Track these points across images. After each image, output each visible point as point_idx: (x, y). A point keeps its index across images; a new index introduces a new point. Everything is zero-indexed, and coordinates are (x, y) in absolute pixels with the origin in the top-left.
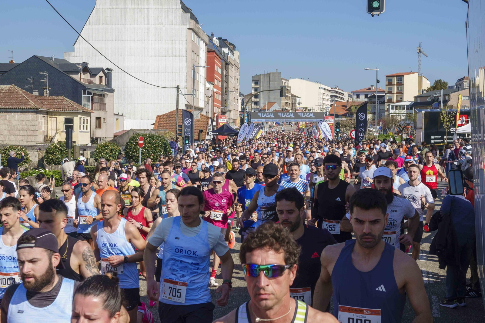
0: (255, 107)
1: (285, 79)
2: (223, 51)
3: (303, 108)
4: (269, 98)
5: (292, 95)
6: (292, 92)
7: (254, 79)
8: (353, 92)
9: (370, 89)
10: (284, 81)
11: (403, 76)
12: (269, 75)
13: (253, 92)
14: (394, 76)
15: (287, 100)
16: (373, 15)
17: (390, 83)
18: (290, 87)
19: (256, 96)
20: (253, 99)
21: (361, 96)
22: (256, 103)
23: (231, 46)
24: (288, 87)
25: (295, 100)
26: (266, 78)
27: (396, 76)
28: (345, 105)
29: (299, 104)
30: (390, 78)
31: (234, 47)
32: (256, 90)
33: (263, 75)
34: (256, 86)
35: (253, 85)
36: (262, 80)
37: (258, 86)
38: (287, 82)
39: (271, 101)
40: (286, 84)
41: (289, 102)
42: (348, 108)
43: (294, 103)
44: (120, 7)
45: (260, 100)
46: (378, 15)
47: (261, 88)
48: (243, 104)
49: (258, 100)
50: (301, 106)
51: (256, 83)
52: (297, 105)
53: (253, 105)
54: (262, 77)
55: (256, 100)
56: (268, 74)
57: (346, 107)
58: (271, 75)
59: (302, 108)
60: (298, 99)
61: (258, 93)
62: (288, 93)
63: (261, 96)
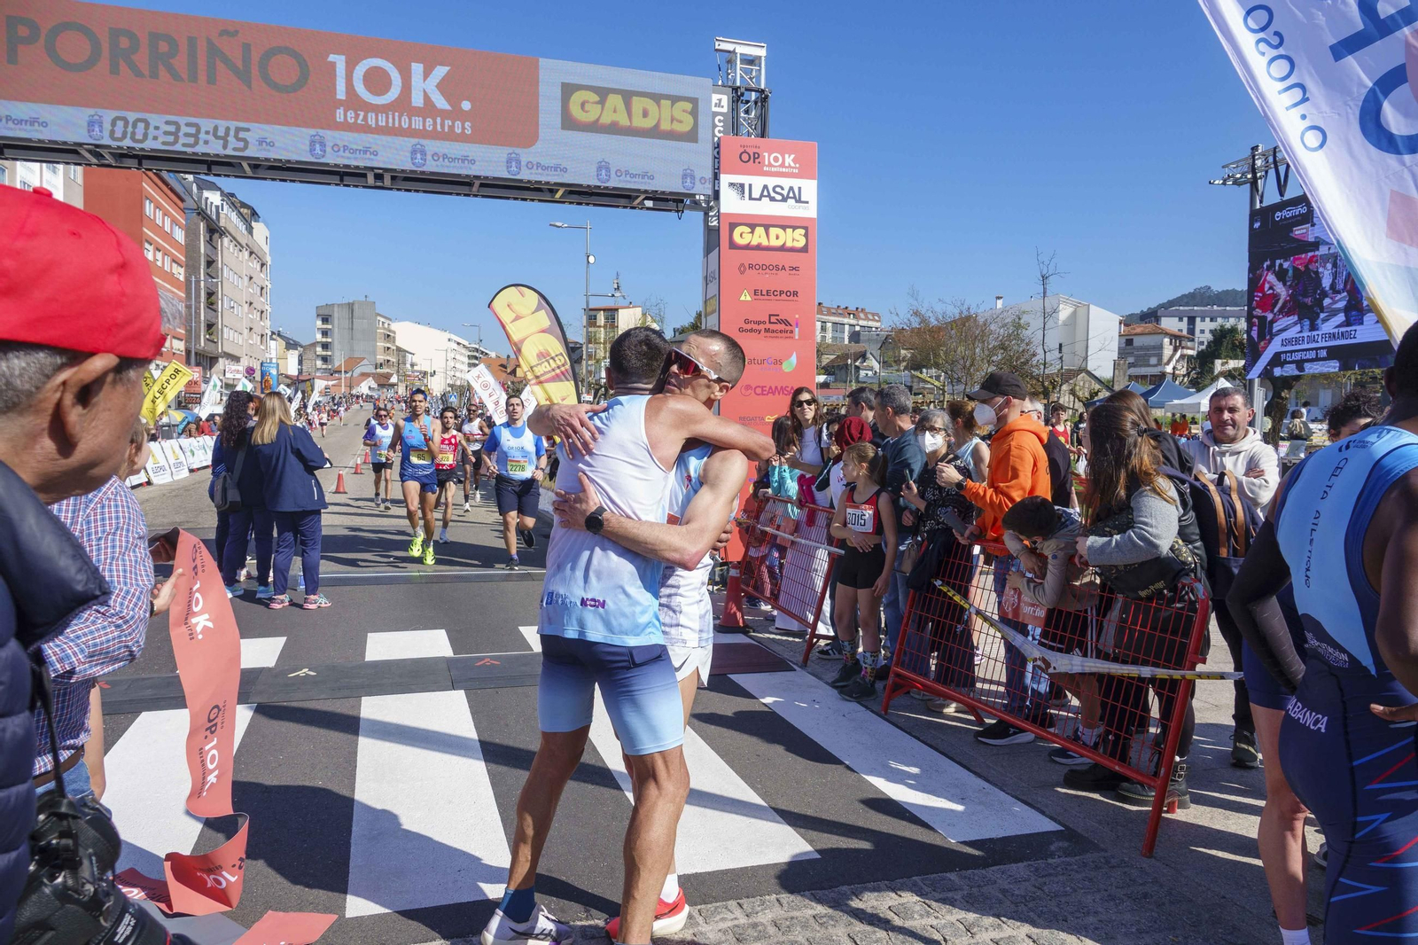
0: (324, 366)
1: (382, 316)
2: (207, 198)
3: (421, 372)
4: (352, 350)
5: (399, 349)
6: (398, 343)
7: (321, 313)
10: (382, 320)
11: (617, 310)
12: (351, 306)
13: (319, 337)
14: (600, 310)
17: (592, 320)
18: (394, 333)
19: (325, 346)
20: (319, 350)
22: (325, 359)
23: (244, 211)
24: (390, 331)
25: (404, 357)
26: (346, 313)
27: (604, 310)
28: (505, 363)
29: (412, 365)
30: (593, 313)
32: (325, 333)
34: (325, 326)
35: (319, 323)
36: (336, 315)
37: (330, 327)
38: (387, 322)
39: (357, 355)
40: (386, 325)
41: (393, 359)
42: (509, 369)
43: (401, 363)
45: (333, 353)
47: (336, 330)
49: (329, 353)
50: (415, 368)
51: (325, 320)
52: (408, 366)
53: (319, 363)
54: (336, 309)
55: (324, 353)
56: (349, 304)
57: (505, 367)
58: (356, 307)
59: (417, 371)
60: (410, 356)
61: (329, 340)
62: (388, 342)
63: (336, 346)
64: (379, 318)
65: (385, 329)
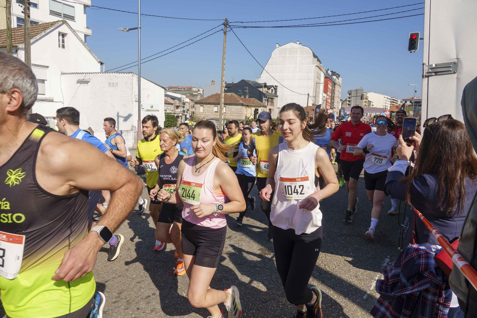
1: (365, 93)
2: (333, 78)
4: (356, 102)
5: (369, 101)
6: (369, 100)
7: (349, 92)
8: (403, 100)
9: (413, 98)
12: (357, 90)
13: (348, 99)
15: (366, 103)
16: (411, 52)
18: (368, 97)
19: (349, 101)
20: (348, 102)
21: (407, 102)
22: (349, 105)
23: (337, 75)
24: (367, 97)
25: (370, 103)
26: (355, 92)
28: (398, 106)
29: (372, 106)
31: (339, 76)
33: (354, 90)
34: (349, 96)
35: (348, 95)
36: (353, 93)
38: (366, 94)
40: (366, 95)
42: (399, 108)
43: (369, 105)
44: (283, 56)
46: (414, 52)
47: (353, 97)
48: (341, 105)
49: (350, 103)
51: (350, 95)
52: (371, 106)
53: (347, 106)
54: (353, 91)
55: (349, 103)
56: (356, 90)
57: (398, 107)
58: (358, 91)
60: (372, 103)
61: (350, 100)
62: (366, 100)
63: (352, 101)
64: (364, 93)
65: (365, 96)
